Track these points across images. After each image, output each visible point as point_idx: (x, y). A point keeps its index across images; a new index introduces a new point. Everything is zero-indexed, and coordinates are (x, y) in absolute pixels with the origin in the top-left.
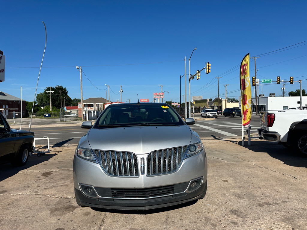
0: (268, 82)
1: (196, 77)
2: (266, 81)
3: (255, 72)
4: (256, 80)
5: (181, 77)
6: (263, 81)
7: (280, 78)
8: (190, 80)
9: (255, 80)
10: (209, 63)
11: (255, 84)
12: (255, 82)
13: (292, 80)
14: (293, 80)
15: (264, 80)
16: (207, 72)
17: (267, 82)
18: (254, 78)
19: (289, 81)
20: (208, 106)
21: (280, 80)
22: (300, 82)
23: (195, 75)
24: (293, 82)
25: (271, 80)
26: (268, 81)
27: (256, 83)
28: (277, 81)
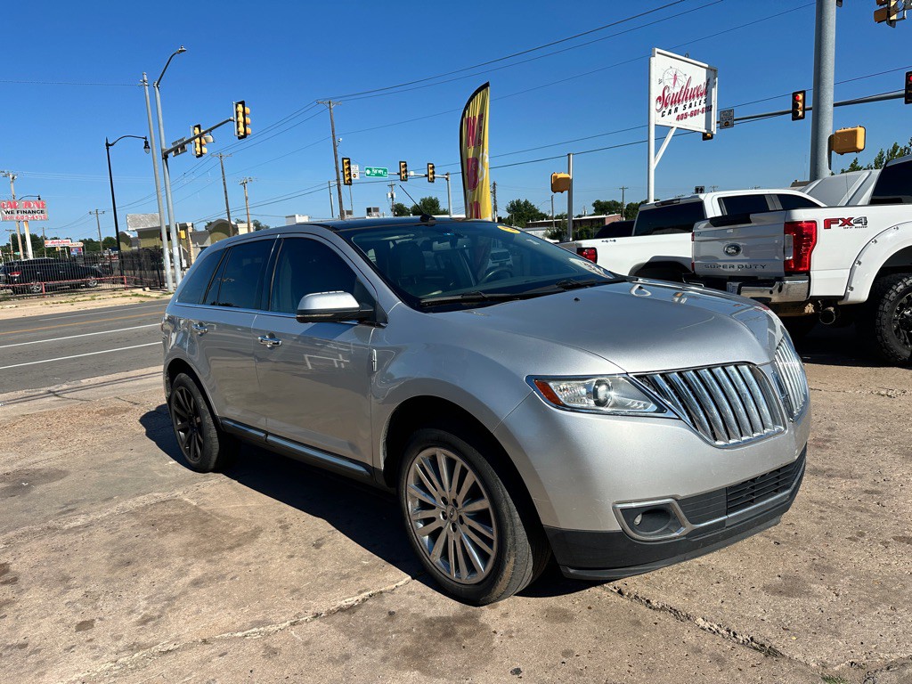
0: (381, 175)
1: (193, 148)
2: (376, 172)
3: (334, 144)
4: (352, 166)
5: (108, 145)
6: (368, 172)
7: (406, 165)
8: (165, 157)
9: (349, 168)
10: (243, 103)
11: (350, 180)
12: (350, 174)
13: (431, 171)
14: (433, 173)
15: (370, 170)
16: (242, 134)
17: (378, 175)
18: (345, 161)
19: (426, 176)
20: (192, 246)
21: (406, 171)
22: (447, 179)
23: (189, 141)
24: (434, 177)
25: (385, 170)
26: (380, 171)
27: (353, 178)
28: (399, 174)
